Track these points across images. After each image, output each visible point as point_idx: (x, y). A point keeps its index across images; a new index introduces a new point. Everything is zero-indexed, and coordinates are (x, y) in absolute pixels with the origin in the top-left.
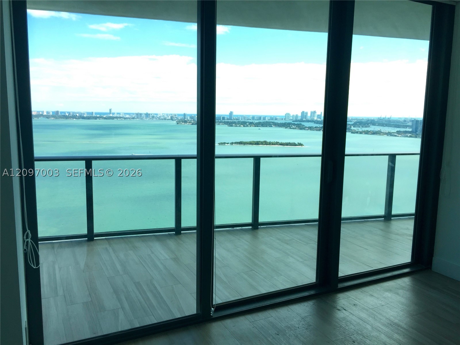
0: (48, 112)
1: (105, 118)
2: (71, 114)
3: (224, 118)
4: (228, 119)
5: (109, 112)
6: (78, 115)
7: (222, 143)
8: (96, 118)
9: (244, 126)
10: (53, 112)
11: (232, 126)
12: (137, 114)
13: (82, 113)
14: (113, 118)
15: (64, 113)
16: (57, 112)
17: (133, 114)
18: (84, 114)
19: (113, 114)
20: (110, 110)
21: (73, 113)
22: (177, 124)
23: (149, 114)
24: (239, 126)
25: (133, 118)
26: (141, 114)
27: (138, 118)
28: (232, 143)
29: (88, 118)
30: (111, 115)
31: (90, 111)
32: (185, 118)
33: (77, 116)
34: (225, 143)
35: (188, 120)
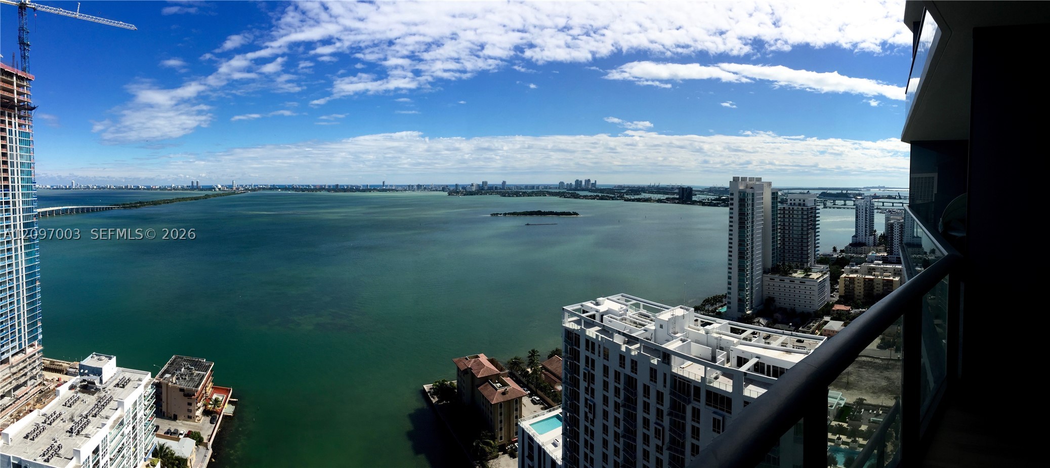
0: (329, 186)
1: (379, 191)
2: (349, 187)
3: (496, 188)
4: (501, 189)
5: (382, 184)
6: (355, 187)
7: (495, 214)
8: (370, 190)
9: (517, 196)
10: (333, 186)
11: (505, 196)
12: (409, 186)
13: (358, 186)
14: (385, 190)
15: (343, 186)
16: (337, 185)
17: (405, 186)
18: (360, 186)
19: (387, 186)
20: (384, 182)
21: (351, 186)
22: (449, 195)
23: (421, 186)
24: (512, 196)
25: (406, 190)
26: (413, 186)
27: (409, 190)
28: (505, 214)
29: (364, 191)
30: (384, 188)
31: (366, 184)
32: (457, 189)
34: (497, 214)
35: (460, 191)
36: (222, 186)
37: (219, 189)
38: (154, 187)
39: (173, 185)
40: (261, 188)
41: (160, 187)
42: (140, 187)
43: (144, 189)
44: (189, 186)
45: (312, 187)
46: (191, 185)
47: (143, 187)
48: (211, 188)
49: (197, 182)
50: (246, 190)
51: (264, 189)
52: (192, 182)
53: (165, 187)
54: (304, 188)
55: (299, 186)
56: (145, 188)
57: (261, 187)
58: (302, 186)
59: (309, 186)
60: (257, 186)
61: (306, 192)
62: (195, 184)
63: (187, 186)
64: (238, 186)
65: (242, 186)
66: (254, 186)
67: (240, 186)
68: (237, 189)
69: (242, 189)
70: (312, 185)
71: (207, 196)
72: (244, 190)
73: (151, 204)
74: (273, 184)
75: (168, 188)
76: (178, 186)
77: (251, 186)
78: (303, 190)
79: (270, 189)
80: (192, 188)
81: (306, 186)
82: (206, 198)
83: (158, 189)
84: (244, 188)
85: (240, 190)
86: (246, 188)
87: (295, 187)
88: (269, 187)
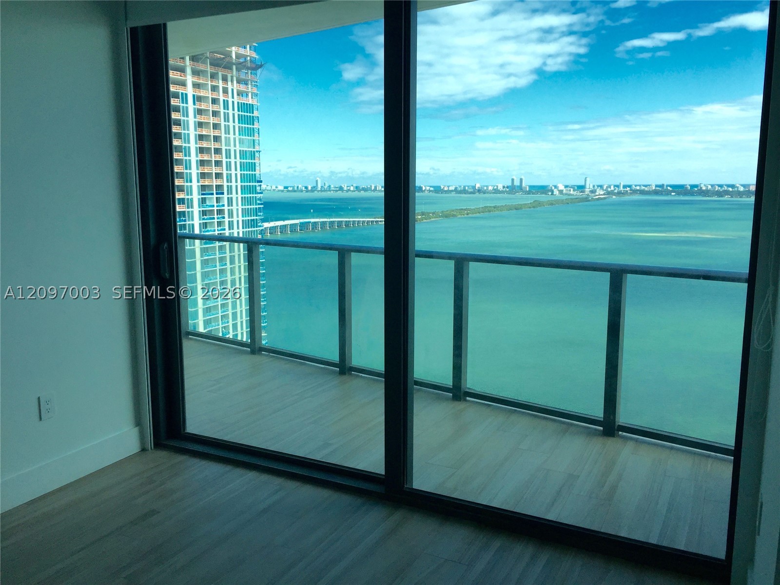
36: (566, 187)
37: (561, 192)
38: (446, 189)
39: (478, 186)
40: (638, 190)
41: (456, 188)
42: (424, 189)
43: (430, 191)
44: (508, 187)
45: (742, 189)
46: (510, 184)
47: (428, 188)
48: (543, 189)
49: (521, 180)
50: (609, 193)
51: (642, 192)
52: (513, 180)
53: (465, 187)
54: (725, 191)
55: (712, 186)
56: (432, 189)
57: (638, 188)
58: (720, 186)
59: (733, 186)
60: (630, 186)
61: (727, 198)
62: (517, 183)
63: (504, 187)
64: (594, 186)
65: (601, 187)
66: (625, 187)
67: (598, 186)
68: (593, 192)
69: (602, 193)
70: (742, 185)
71: (537, 204)
72: (604, 194)
73: (440, 217)
74: (660, 183)
75: (470, 190)
76: (487, 186)
77: (618, 186)
78: (720, 194)
79: (656, 192)
80: (513, 189)
81: (728, 186)
82: (534, 207)
83: (452, 191)
84: (605, 190)
85: (597, 194)
86: (609, 190)
87: (704, 188)
88: (654, 188)
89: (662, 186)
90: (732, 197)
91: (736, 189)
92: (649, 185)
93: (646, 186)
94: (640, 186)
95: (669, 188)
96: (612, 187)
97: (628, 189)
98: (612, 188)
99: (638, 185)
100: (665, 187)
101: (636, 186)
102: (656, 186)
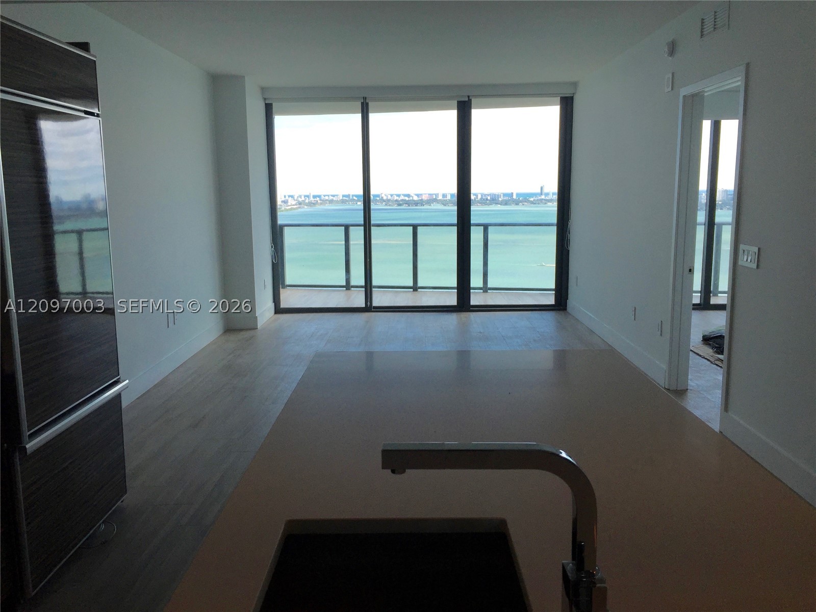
0: (444, 196)
1: (532, 203)
2: (479, 197)
5: (539, 191)
6: (489, 198)
8: (517, 203)
13: (495, 195)
18: (499, 196)
19: (547, 194)
20: (542, 188)
21: (482, 196)
29: (505, 203)
30: (543, 197)
31: (509, 191)
33: (487, 199)
40: (327, 200)
45: (416, 198)
50: (300, 204)
51: (331, 202)
54: (402, 200)
55: (392, 195)
57: (327, 198)
58: (399, 196)
59: (408, 196)
60: (319, 196)
64: (285, 197)
65: (292, 197)
66: (314, 197)
67: (289, 196)
68: (285, 202)
69: (294, 203)
70: (416, 195)
72: (296, 205)
77: (308, 196)
78: (398, 203)
79: (343, 202)
81: (405, 195)
84: (297, 200)
85: (289, 204)
86: (300, 200)
87: (385, 198)
88: (341, 198)
89: (348, 196)
90: (409, 206)
91: (411, 198)
92: (337, 195)
93: (333, 196)
94: (328, 196)
95: (354, 198)
96: (303, 197)
97: (318, 199)
98: (303, 199)
99: (327, 196)
100: (351, 197)
101: (324, 196)
102: (343, 196)
